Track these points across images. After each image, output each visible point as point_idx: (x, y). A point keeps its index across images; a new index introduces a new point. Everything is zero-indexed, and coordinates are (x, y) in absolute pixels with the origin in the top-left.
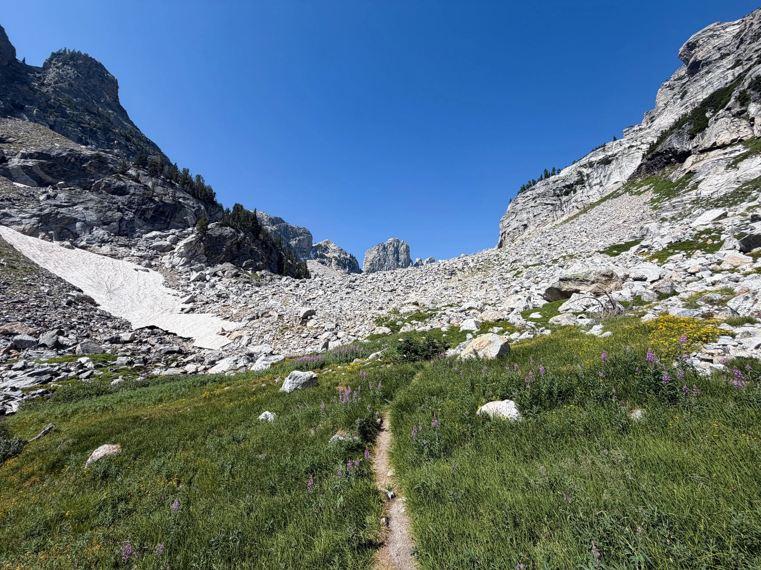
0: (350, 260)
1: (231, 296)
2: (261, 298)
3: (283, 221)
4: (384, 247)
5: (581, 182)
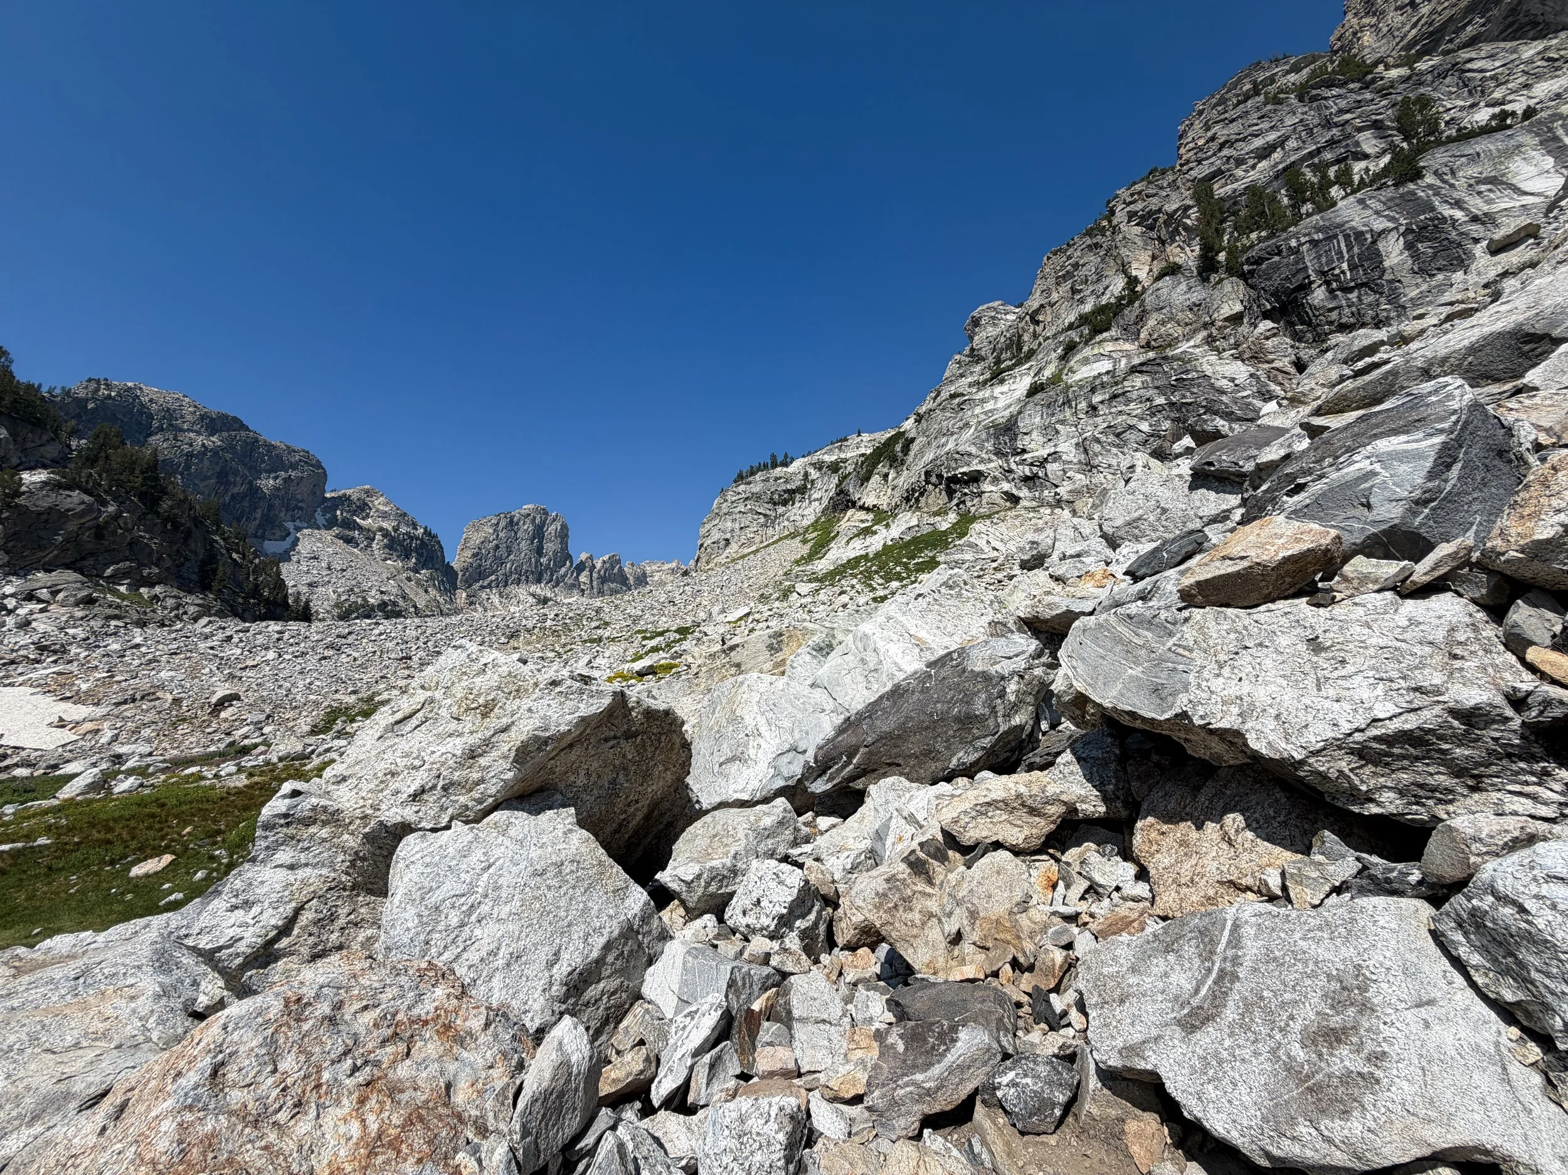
0: (422, 540)
1: (74, 650)
2: (143, 660)
3: (244, 427)
4: (511, 521)
5: (802, 490)
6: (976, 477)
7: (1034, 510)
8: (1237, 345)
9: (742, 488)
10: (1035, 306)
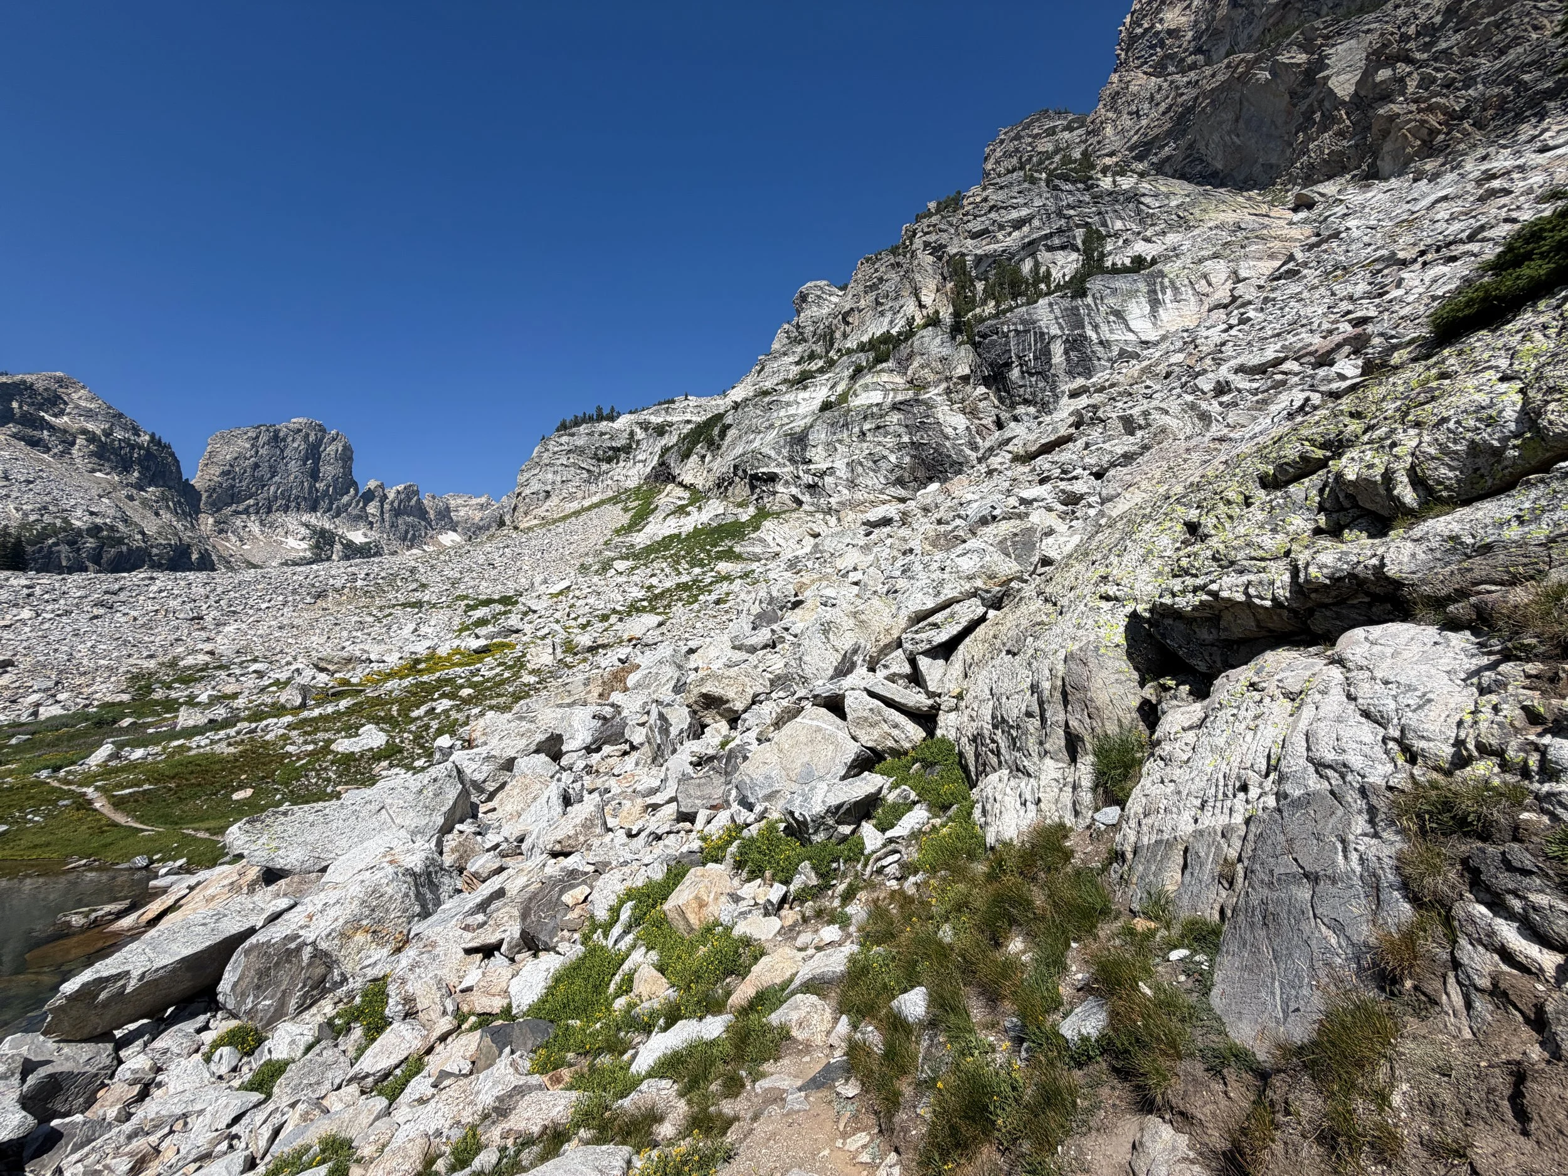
4: (276, 436)
5: (627, 449)
6: (772, 478)
7: (811, 514)
8: (963, 401)
9: (564, 439)
10: (847, 308)
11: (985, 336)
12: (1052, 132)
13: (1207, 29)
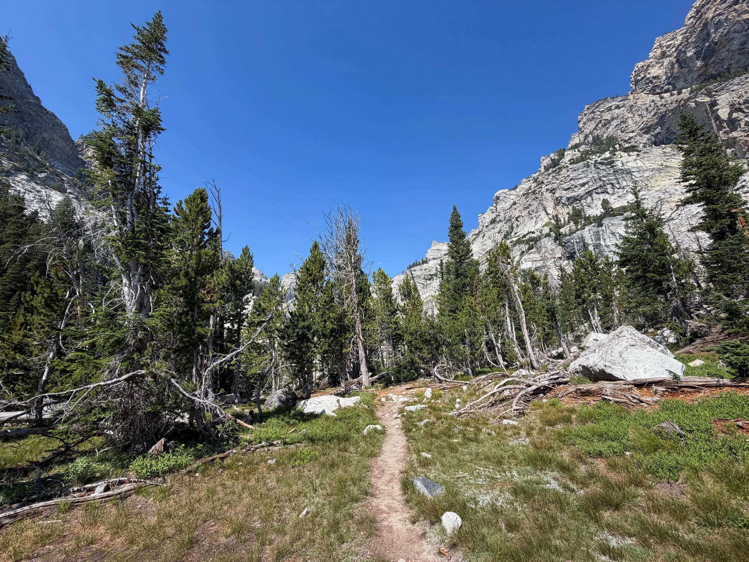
8: (560, 266)
10: (517, 216)
11: (566, 243)
12: (609, 109)
13: (671, 76)
